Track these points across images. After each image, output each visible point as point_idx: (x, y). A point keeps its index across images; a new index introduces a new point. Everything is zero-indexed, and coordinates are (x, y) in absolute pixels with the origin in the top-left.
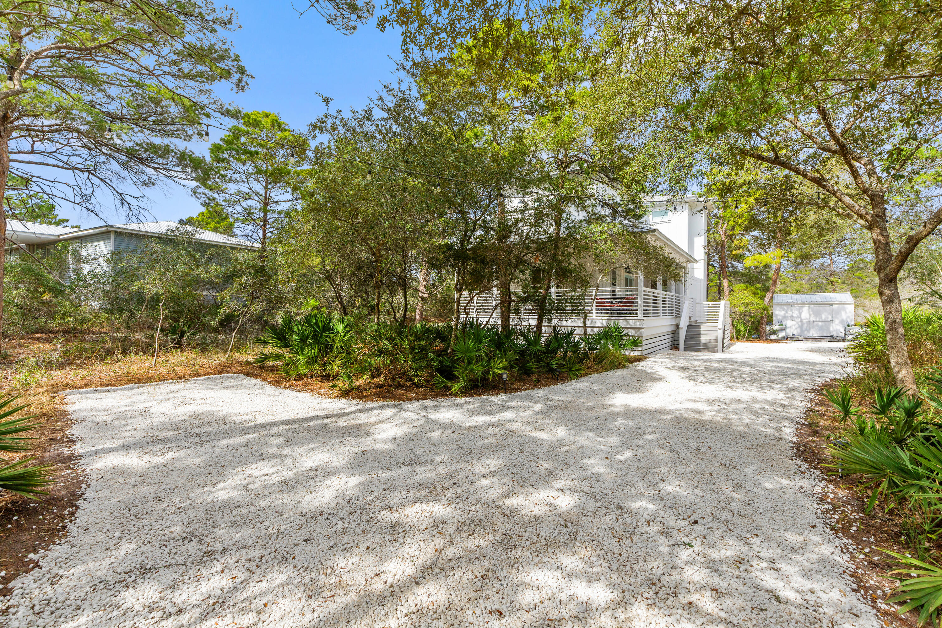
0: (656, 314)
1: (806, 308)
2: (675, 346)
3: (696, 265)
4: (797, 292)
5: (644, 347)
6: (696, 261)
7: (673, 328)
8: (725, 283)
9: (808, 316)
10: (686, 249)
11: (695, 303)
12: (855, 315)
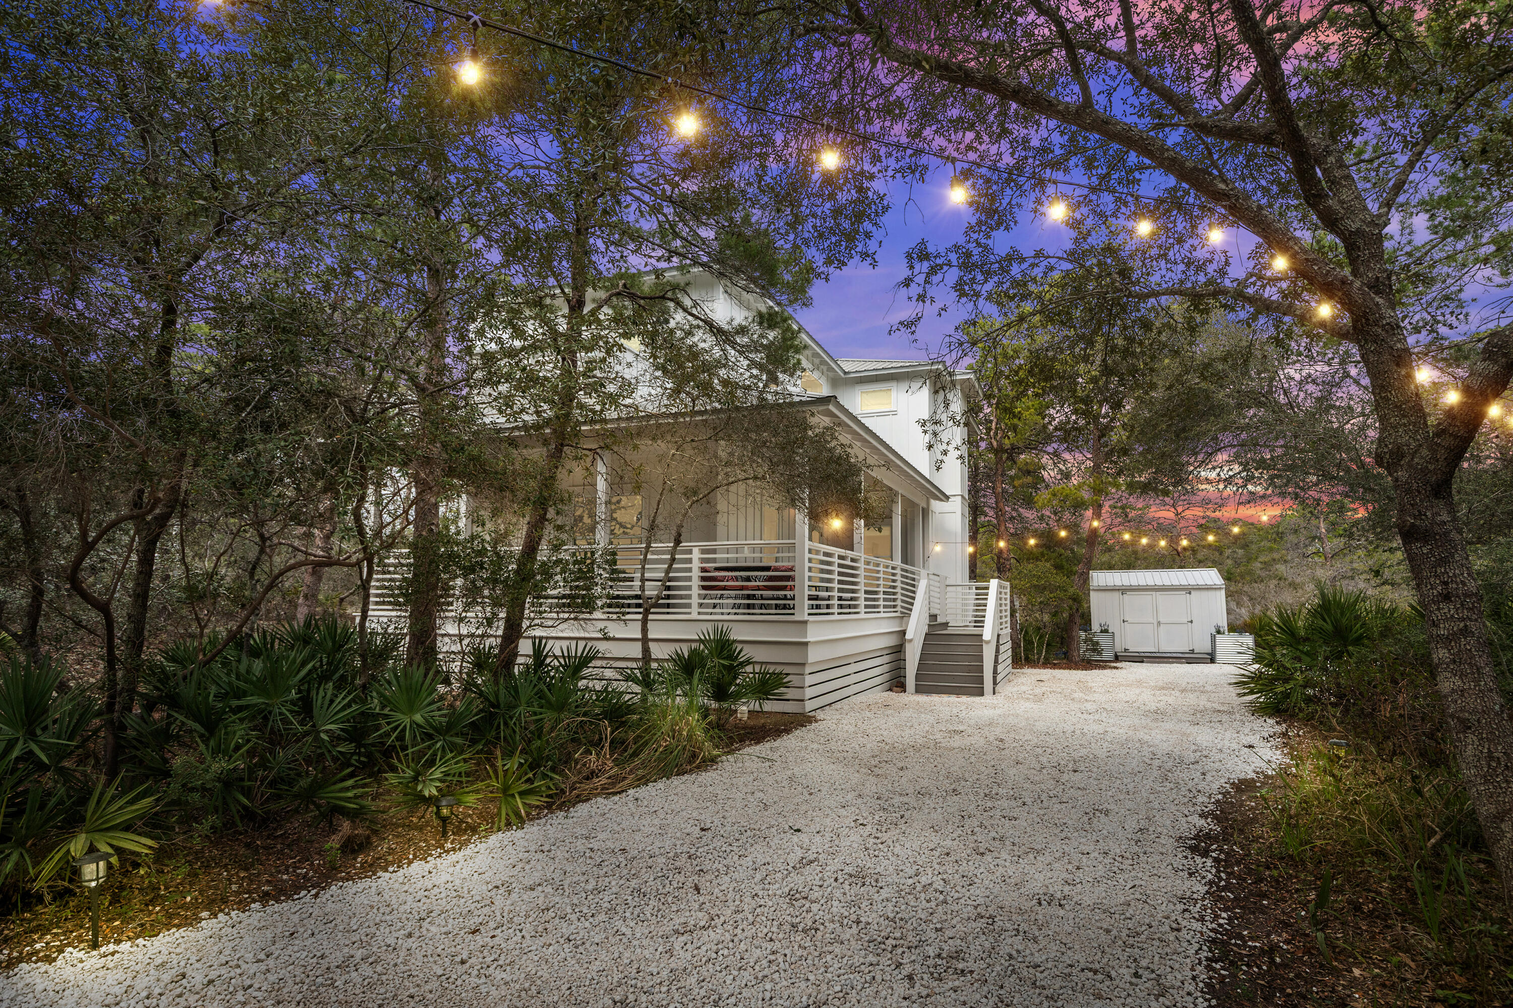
0: (848, 606)
2: (897, 683)
3: (946, 506)
5: (810, 693)
6: (947, 498)
7: (891, 641)
12: (1229, 612)
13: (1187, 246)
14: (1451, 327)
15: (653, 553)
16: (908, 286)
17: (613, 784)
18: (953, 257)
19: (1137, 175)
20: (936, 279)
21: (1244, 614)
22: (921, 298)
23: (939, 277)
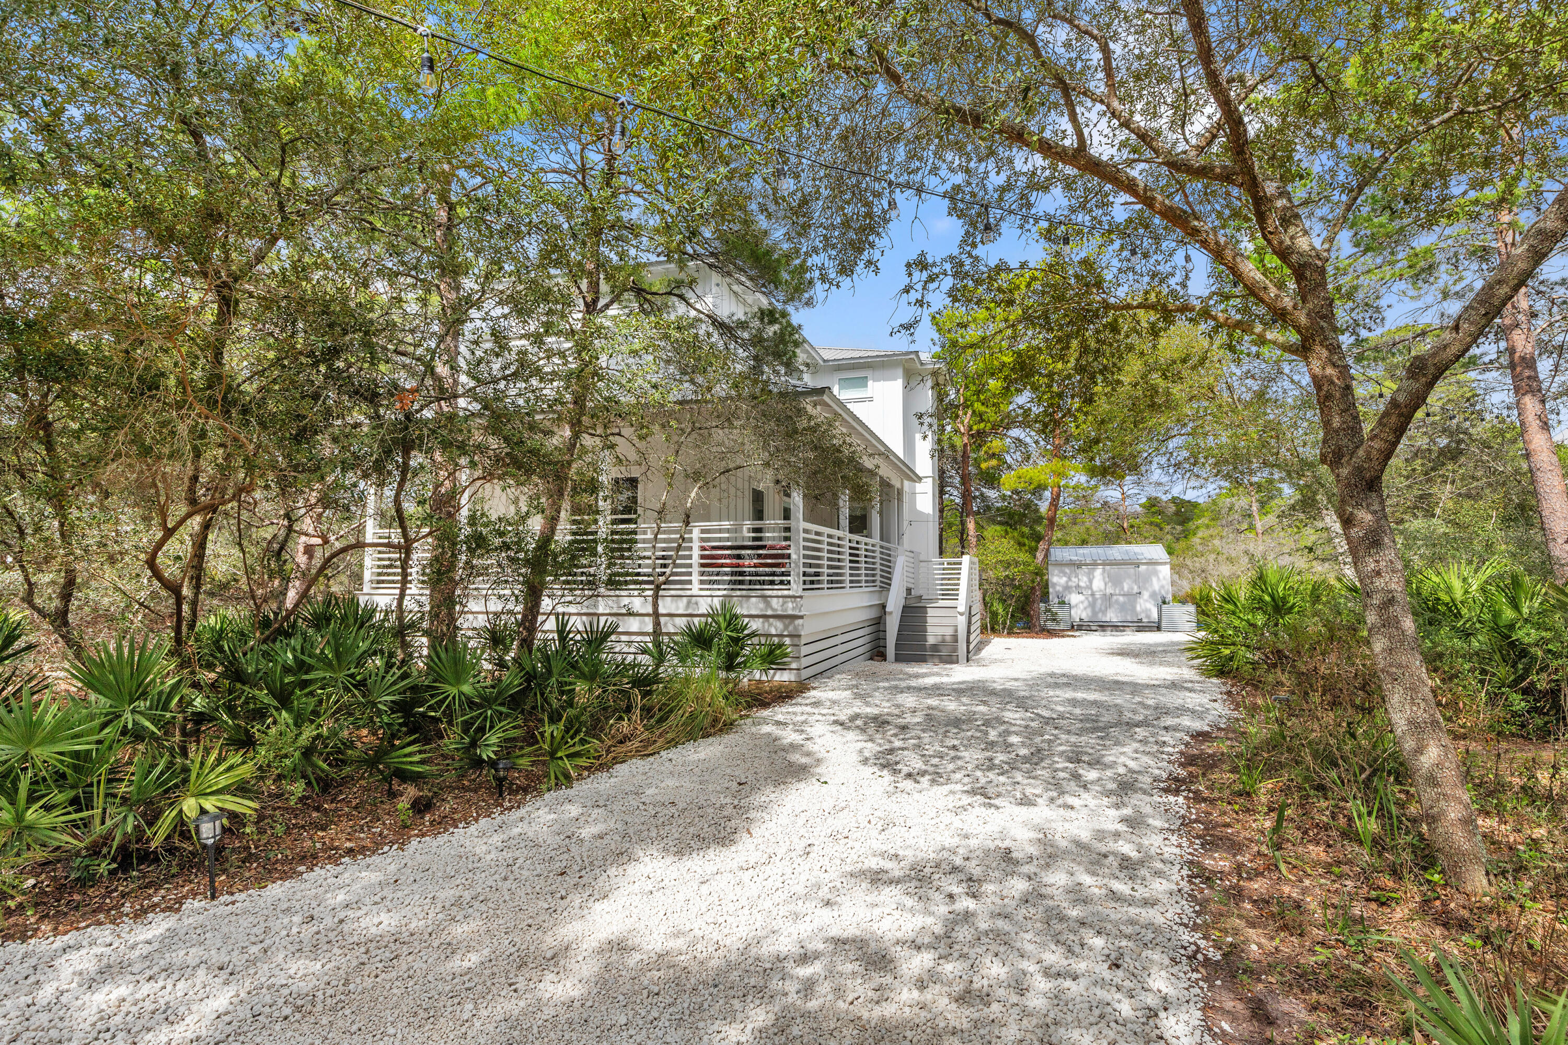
0: (835, 583)
1: (1099, 571)
2: (878, 653)
3: (919, 487)
4: (1084, 542)
5: (805, 662)
6: (920, 479)
7: (873, 614)
8: (971, 525)
9: (1102, 586)
10: (900, 454)
11: (917, 560)
12: (1173, 583)
13: (1152, 261)
14: (1370, 330)
15: (665, 532)
16: (908, 292)
17: (646, 747)
18: (948, 266)
19: (1111, 199)
20: (932, 286)
21: (1186, 586)
22: (920, 303)
23: (935, 284)
